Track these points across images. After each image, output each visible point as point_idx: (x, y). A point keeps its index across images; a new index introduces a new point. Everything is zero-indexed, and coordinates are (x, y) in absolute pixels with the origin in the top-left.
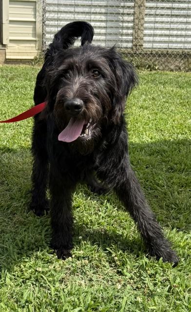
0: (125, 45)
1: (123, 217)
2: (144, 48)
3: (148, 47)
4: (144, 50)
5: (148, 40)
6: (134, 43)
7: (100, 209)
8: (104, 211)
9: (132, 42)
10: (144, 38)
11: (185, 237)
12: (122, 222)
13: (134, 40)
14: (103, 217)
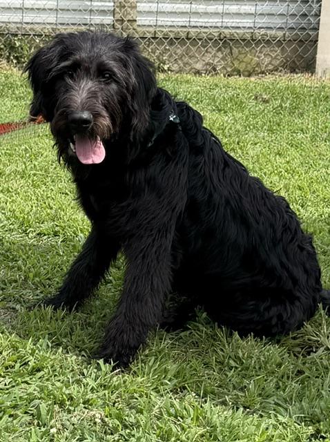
0: (97, 19)
1: (135, 387)
2: (139, 26)
3: (147, 23)
4: (139, 29)
5: (147, 10)
6: (118, 16)
7: (85, 371)
8: (93, 375)
9: (114, 13)
10: (138, 4)
11: (263, 426)
12: (132, 397)
13: (118, 10)
14: (92, 389)
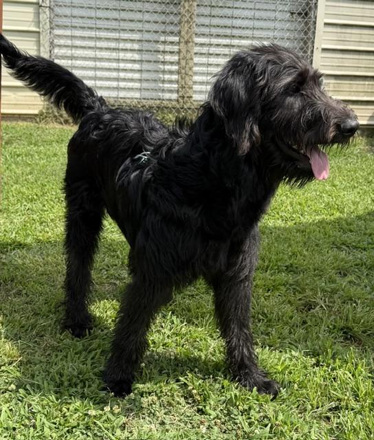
0: (167, 96)
1: (197, 334)
2: (194, 101)
3: (199, 99)
4: (194, 103)
5: (199, 90)
6: (180, 94)
7: (163, 324)
8: (169, 327)
9: (178, 92)
10: (194, 86)
11: (283, 358)
12: (195, 341)
13: (180, 89)
14: (168, 336)
